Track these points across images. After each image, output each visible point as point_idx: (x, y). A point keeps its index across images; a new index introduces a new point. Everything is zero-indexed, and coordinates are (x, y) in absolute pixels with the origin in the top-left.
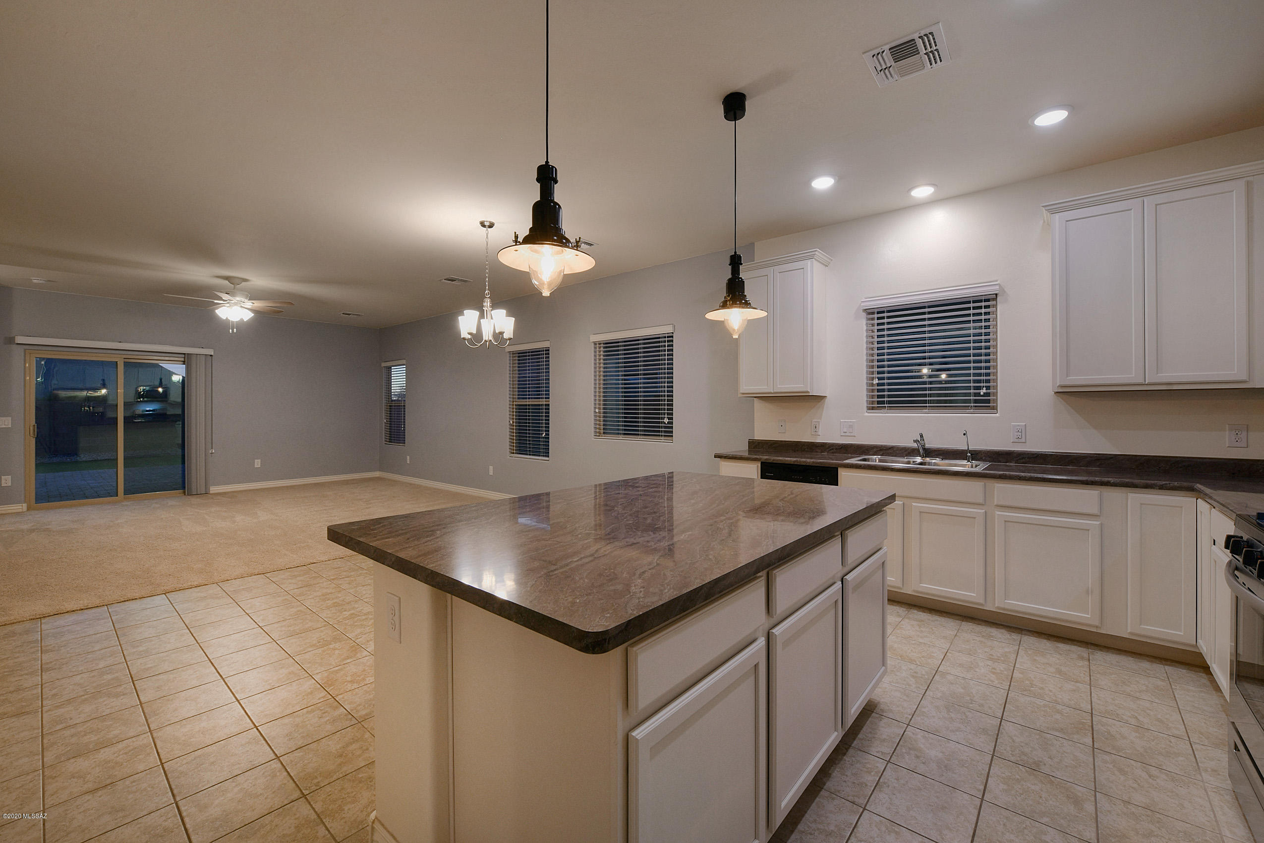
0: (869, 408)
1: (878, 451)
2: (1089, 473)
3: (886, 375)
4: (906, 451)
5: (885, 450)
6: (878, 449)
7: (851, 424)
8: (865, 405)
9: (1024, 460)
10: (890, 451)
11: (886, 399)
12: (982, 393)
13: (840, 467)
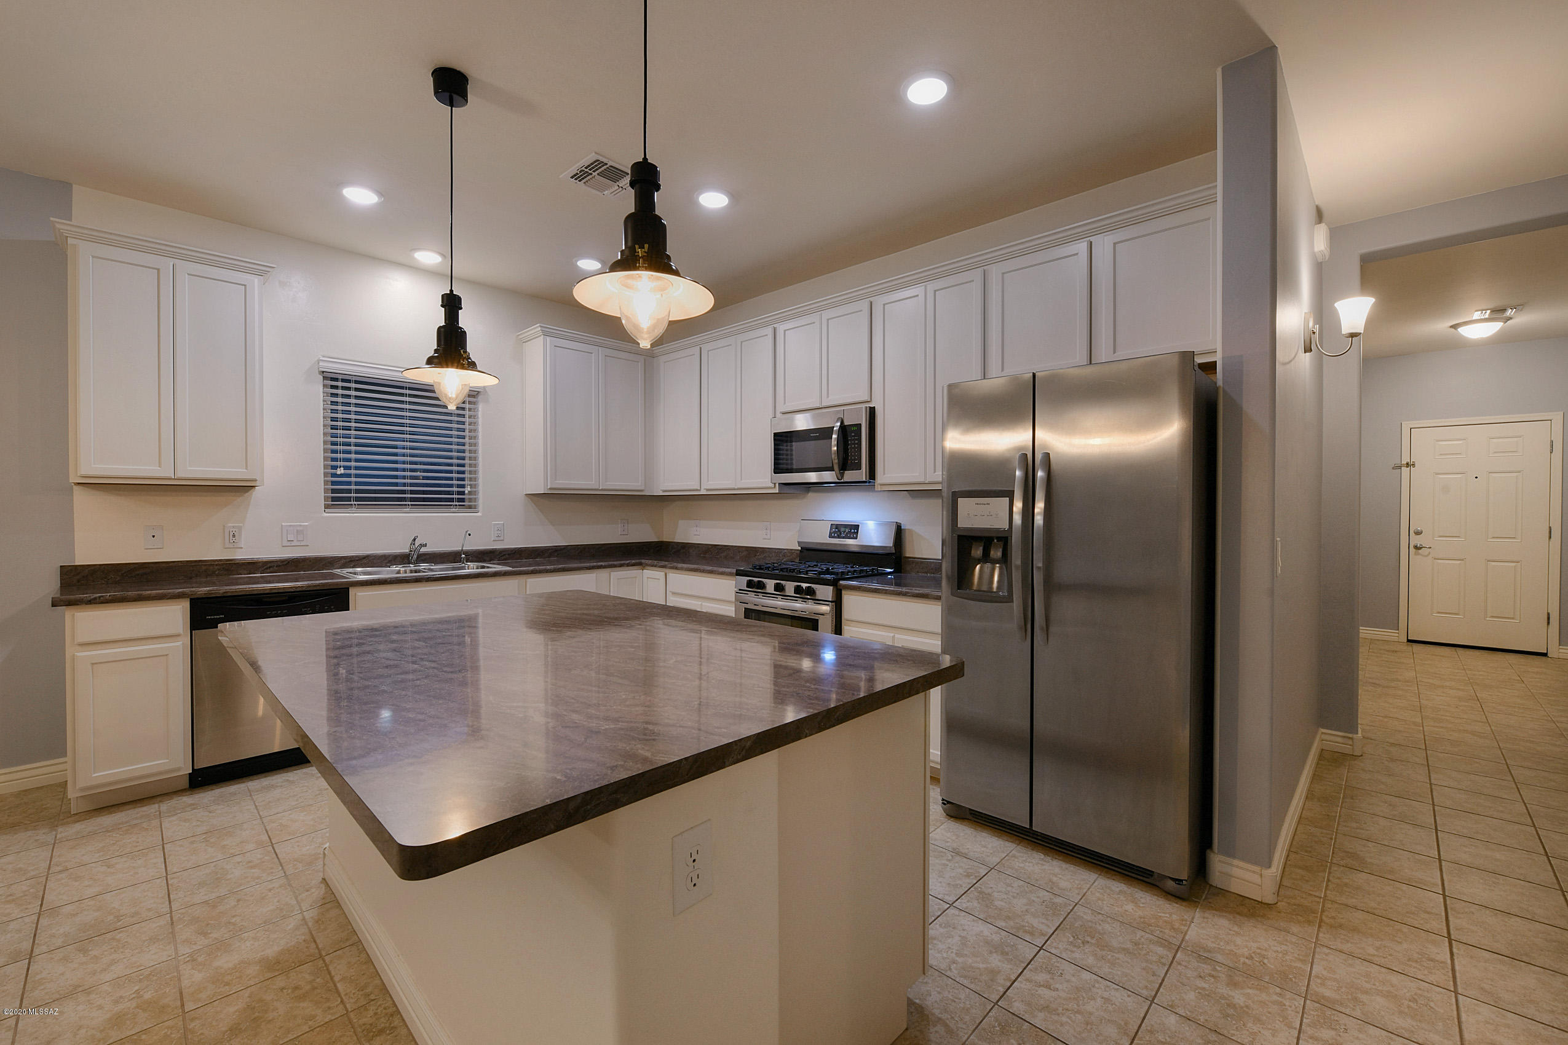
0: (327, 507)
1: (346, 562)
2: (551, 563)
3: (353, 464)
4: (386, 559)
5: (357, 560)
6: (348, 560)
7: (301, 528)
8: (323, 503)
9: (505, 557)
10: (365, 561)
11: (352, 495)
12: (466, 492)
13: (351, 586)
